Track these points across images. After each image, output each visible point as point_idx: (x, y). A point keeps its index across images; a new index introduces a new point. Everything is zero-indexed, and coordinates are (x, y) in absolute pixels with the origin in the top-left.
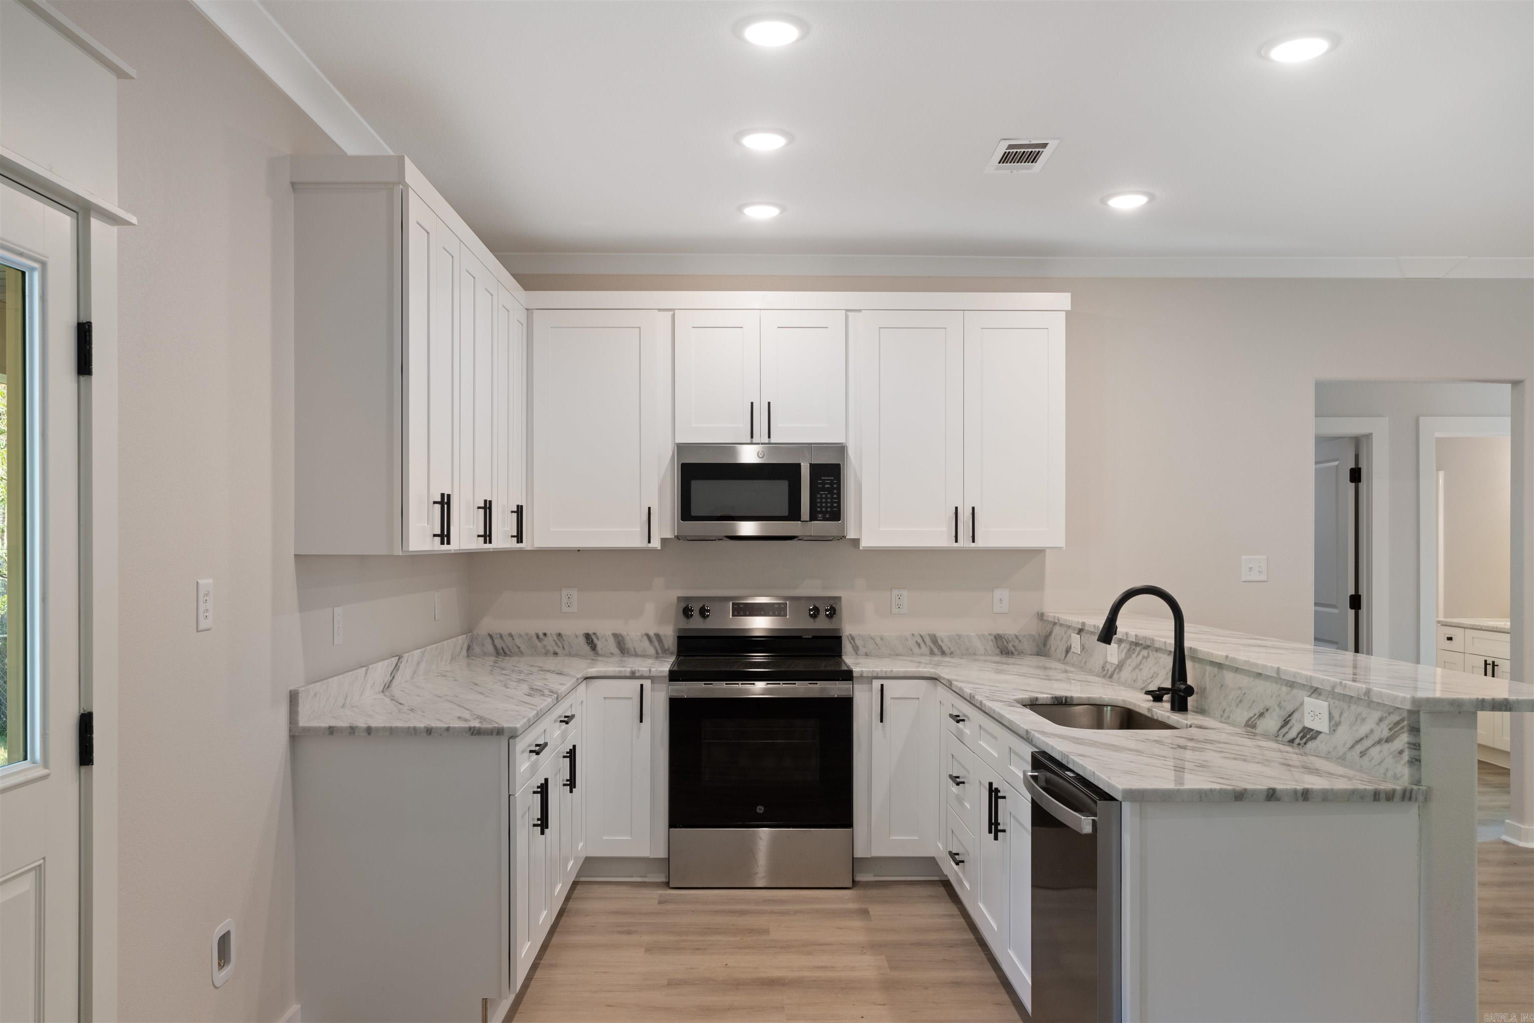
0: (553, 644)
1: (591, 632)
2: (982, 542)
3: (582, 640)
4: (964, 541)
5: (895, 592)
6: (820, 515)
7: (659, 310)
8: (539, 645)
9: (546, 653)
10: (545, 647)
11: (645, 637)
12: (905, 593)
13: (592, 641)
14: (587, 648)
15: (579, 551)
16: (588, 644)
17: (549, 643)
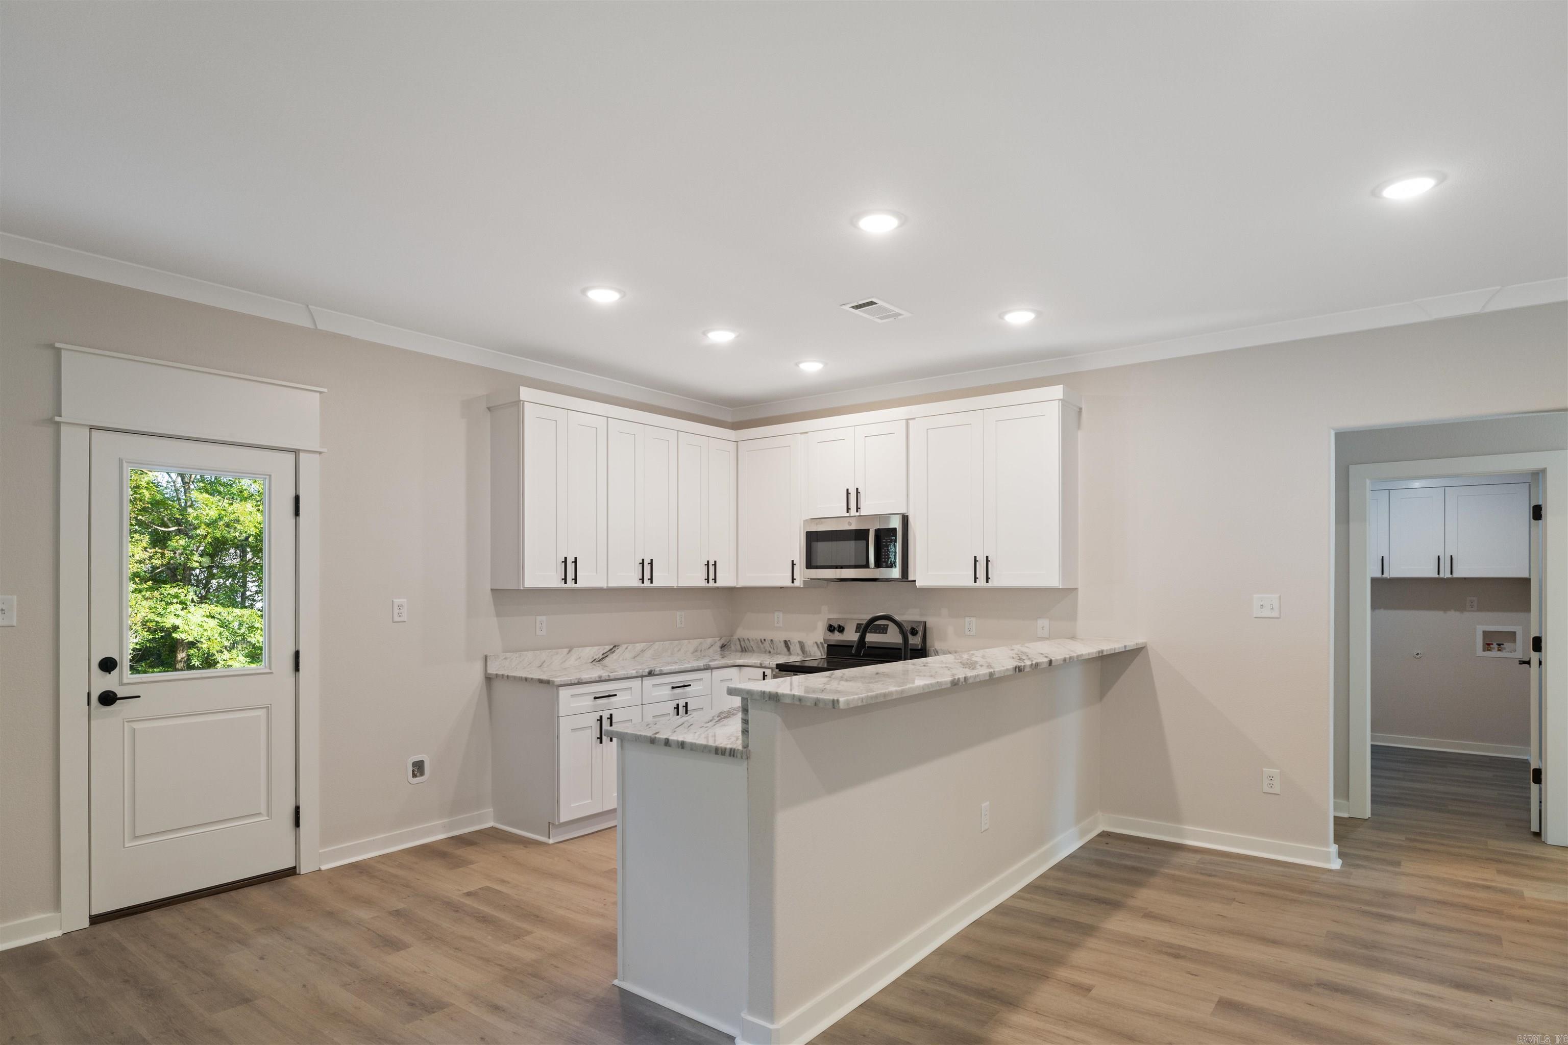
0: (769, 645)
1: (787, 640)
2: (994, 583)
3: (783, 644)
4: (981, 582)
5: (967, 619)
6: (884, 564)
7: (801, 433)
8: (762, 646)
9: (765, 652)
10: (764, 648)
11: (815, 645)
12: (973, 619)
13: (788, 645)
14: (785, 650)
15: (781, 588)
16: (786, 647)
17: (767, 644)
